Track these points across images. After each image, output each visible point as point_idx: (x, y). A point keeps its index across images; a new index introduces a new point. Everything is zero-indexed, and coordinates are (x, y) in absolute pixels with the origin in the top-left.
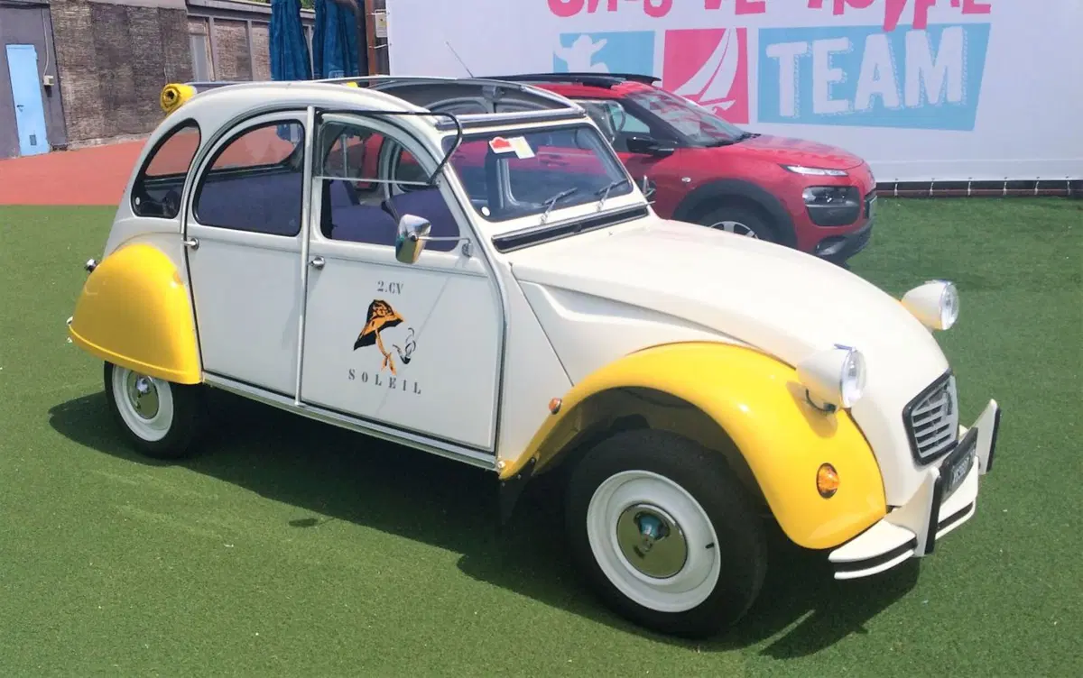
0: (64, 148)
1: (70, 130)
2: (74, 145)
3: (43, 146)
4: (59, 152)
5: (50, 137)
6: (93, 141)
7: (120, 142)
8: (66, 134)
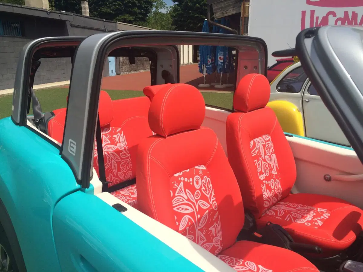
0: (119, 74)
1: (121, 69)
2: (122, 74)
3: (114, 74)
4: (118, 75)
5: (116, 71)
6: (126, 72)
7: (132, 73)
8: (120, 70)
